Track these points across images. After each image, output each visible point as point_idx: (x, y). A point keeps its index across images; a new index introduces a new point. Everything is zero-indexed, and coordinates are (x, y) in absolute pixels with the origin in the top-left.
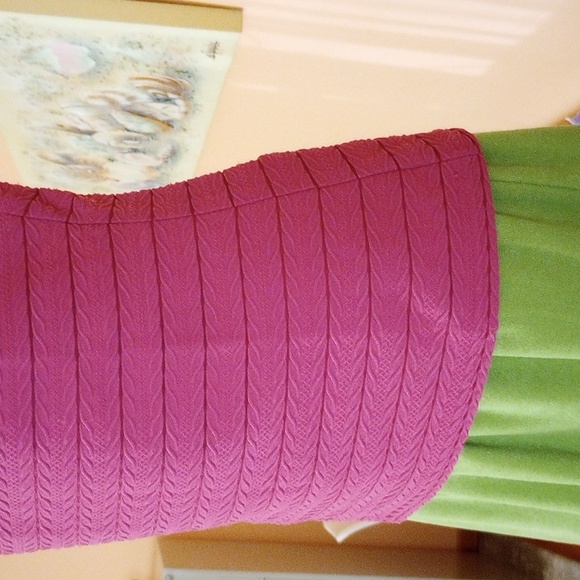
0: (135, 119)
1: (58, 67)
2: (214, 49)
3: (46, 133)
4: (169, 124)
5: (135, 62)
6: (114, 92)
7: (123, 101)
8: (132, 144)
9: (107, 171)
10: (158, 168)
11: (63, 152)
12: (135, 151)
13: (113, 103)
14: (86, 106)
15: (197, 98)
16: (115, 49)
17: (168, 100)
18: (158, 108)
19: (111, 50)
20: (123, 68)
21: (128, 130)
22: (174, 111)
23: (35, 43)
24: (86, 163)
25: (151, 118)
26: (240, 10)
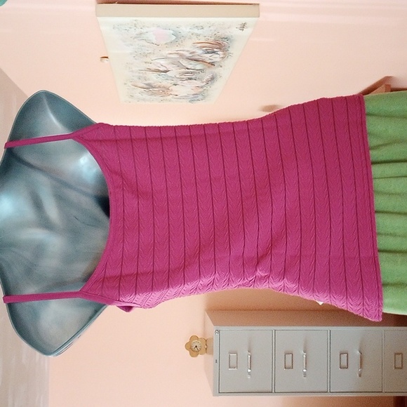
0: (193, 62)
1: (154, 41)
2: (243, 26)
3: (139, 73)
4: (212, 64)
5: (198, 35)
6: (183, 51)
7: (188, 55)
8: (189, 76)
9: (172, 90)
10: (202, 87)
11: (147, 82)
12: (190, 79)
13: (182, 56)
14: (166, 58)
15: (230, 50)
16: (188, 30)
17: (214, 52)
18: (207, 57)
19: (185, 30)
20: (190, 38)
21: (188, 69)
22: (216, 58)
23: (144, 30)
24: (159, 87)
25: (203, 61)
26: (258, 4)
